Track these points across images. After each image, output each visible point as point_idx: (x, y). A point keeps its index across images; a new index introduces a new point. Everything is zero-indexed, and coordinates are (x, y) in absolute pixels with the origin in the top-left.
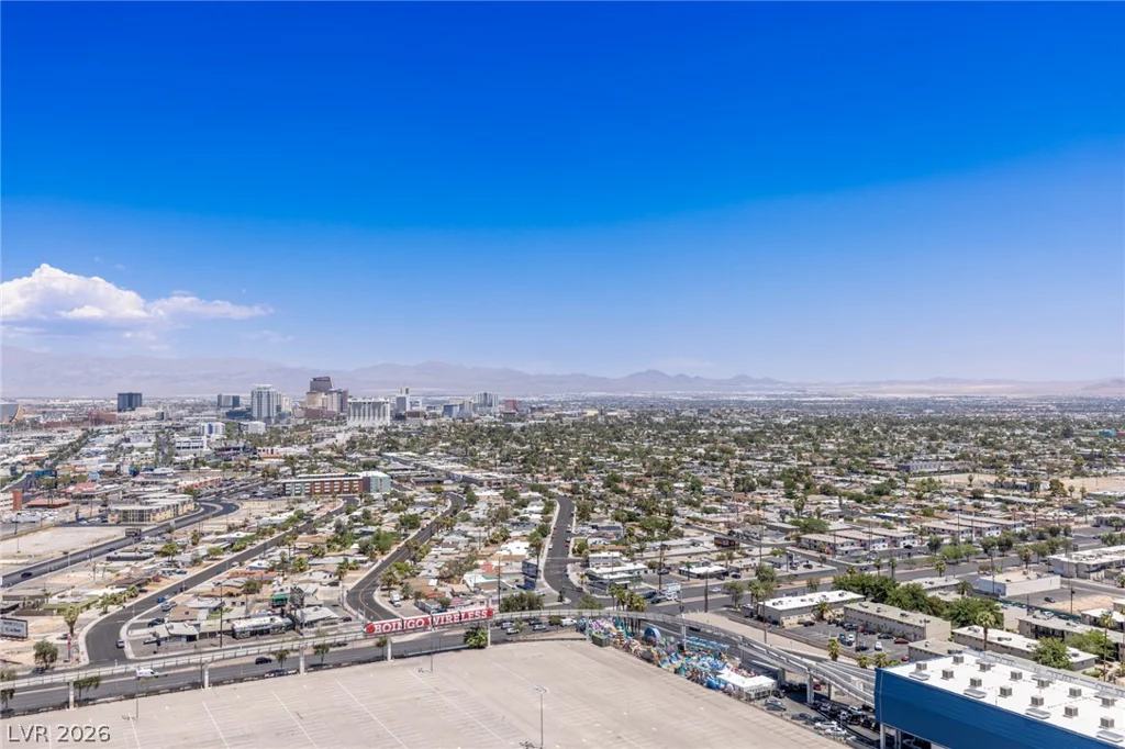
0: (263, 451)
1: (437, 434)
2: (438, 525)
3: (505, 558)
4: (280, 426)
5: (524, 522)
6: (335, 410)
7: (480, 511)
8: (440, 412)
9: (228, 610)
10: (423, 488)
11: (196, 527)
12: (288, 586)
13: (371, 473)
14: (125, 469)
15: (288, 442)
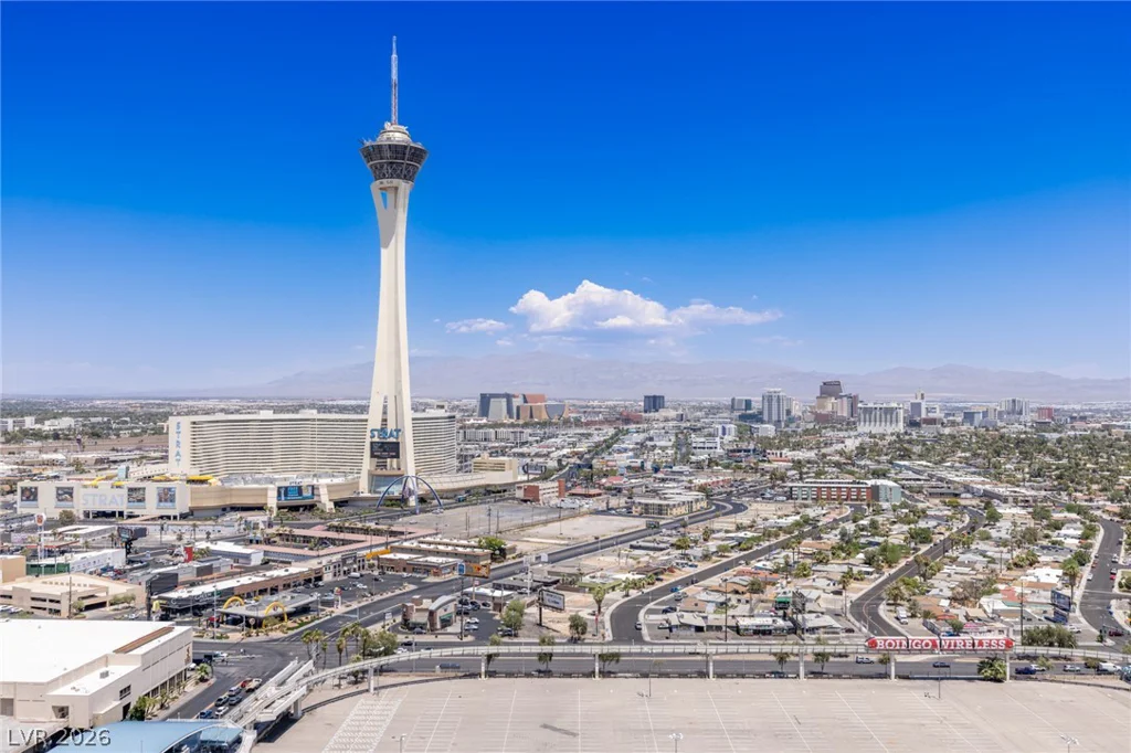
0: (772, 454)
1: (956, 442)
2: (952, 542)
3: (1031, 585)
4: (789, 430)
5: (1056, 546)
6: (845, 414)
7: (1002, 530)
8: (959, 419)
9: (733, 607)
10: (937, 501)
11: (707, 523)
12: (790, 589)
13: (880, 482)
14: (648, 465)
15: (797, 446)
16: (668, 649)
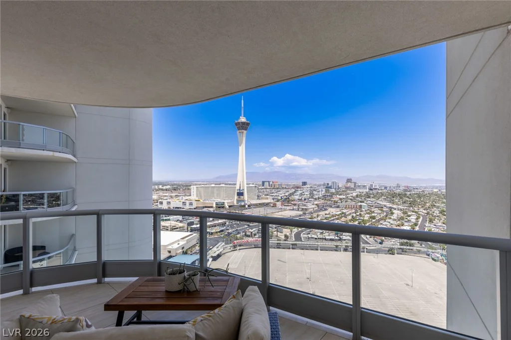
0: (334, 196)
1: (382, 194)
2: (381, 219)
4: (338, 191)
5: (409, 221)
6: (353, 187)
7: (395, 216)
8: (383, 188)
10: (377, 209)
11: (318, 213)
13: (362, 204)
14: (303, 199)
15: (340, 195)
16: (308, 243)
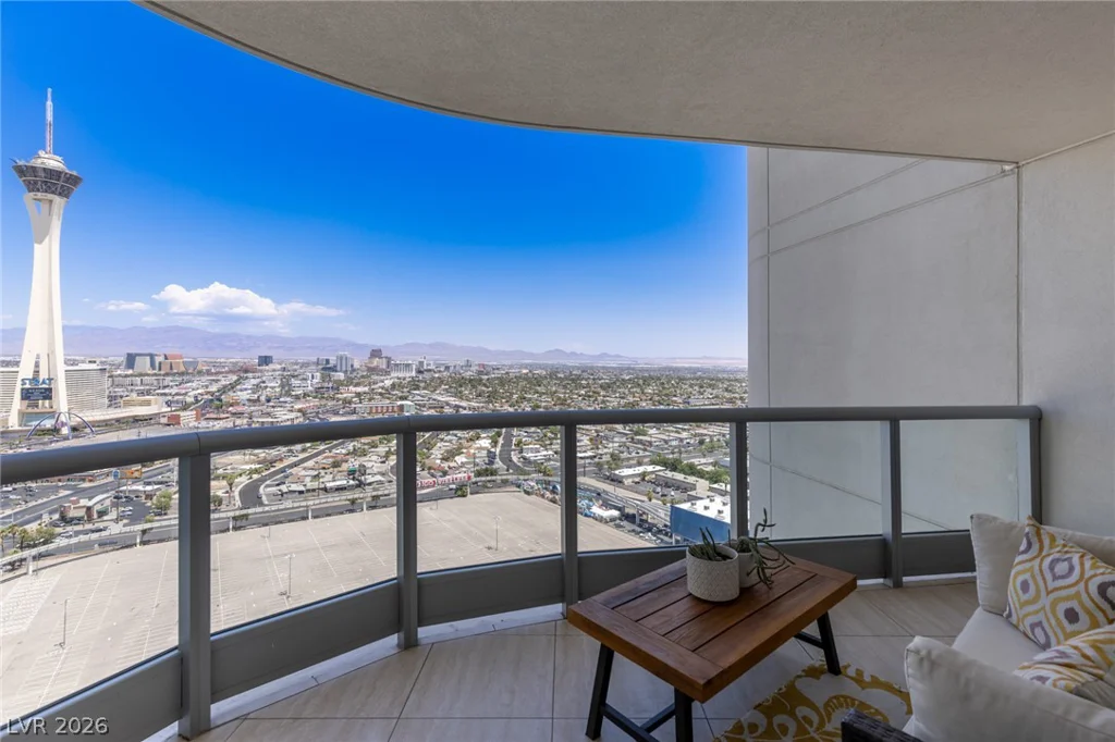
0: (342, 389)
1: (441, 380)
3: (478, 448)
4: (353, 376)
6: (384, 367)
8: (442, 369)
9: (323, 477)
12: (357, 464)
13: (404, 402)
14: (263, 398)
15: (357, 385)
16: (281, 507)
